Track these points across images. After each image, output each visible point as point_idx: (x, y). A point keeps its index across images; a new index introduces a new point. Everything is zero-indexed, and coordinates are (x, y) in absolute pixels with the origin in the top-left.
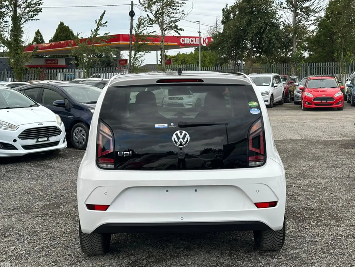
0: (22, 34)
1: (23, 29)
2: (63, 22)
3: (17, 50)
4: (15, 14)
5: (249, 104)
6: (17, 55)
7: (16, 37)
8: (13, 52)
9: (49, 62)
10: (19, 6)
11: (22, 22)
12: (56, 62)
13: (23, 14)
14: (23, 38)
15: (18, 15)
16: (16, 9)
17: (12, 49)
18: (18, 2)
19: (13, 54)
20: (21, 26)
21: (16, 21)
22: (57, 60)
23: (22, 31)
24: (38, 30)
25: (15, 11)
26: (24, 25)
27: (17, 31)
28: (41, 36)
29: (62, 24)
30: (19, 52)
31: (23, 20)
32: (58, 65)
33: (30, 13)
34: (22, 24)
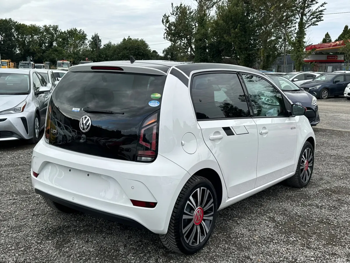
0: (304, 36)
1: (306, 32)
2: (348, 25)
3: (299, 48)
4: (301, 21)
5: (152, 96)
6: (299, 52)
7: (300, 39)
8: (296, 50)
9: (330, 58)
10: (305, 15)
11: (306, 27)
12: (336, 58)
13: (307, 20)
14: (305, 39)
15: (304, 21)
16: (303, 17)
17: (296, 48)
18: (305, 12)
19: (296, 52)
20: (305, 30)
21: (301, 26)
22: (337, 56)
23: (305, 33)
24: (327, 33)
25: (302, 19)
26: (307, 29)
27: (301, 33)
28: (330, 37)
29: (346, 27)
30: (300, 50)
31: (307, 25)
32: (337, 60)
33: (313, 20)
34: (306, 28)
